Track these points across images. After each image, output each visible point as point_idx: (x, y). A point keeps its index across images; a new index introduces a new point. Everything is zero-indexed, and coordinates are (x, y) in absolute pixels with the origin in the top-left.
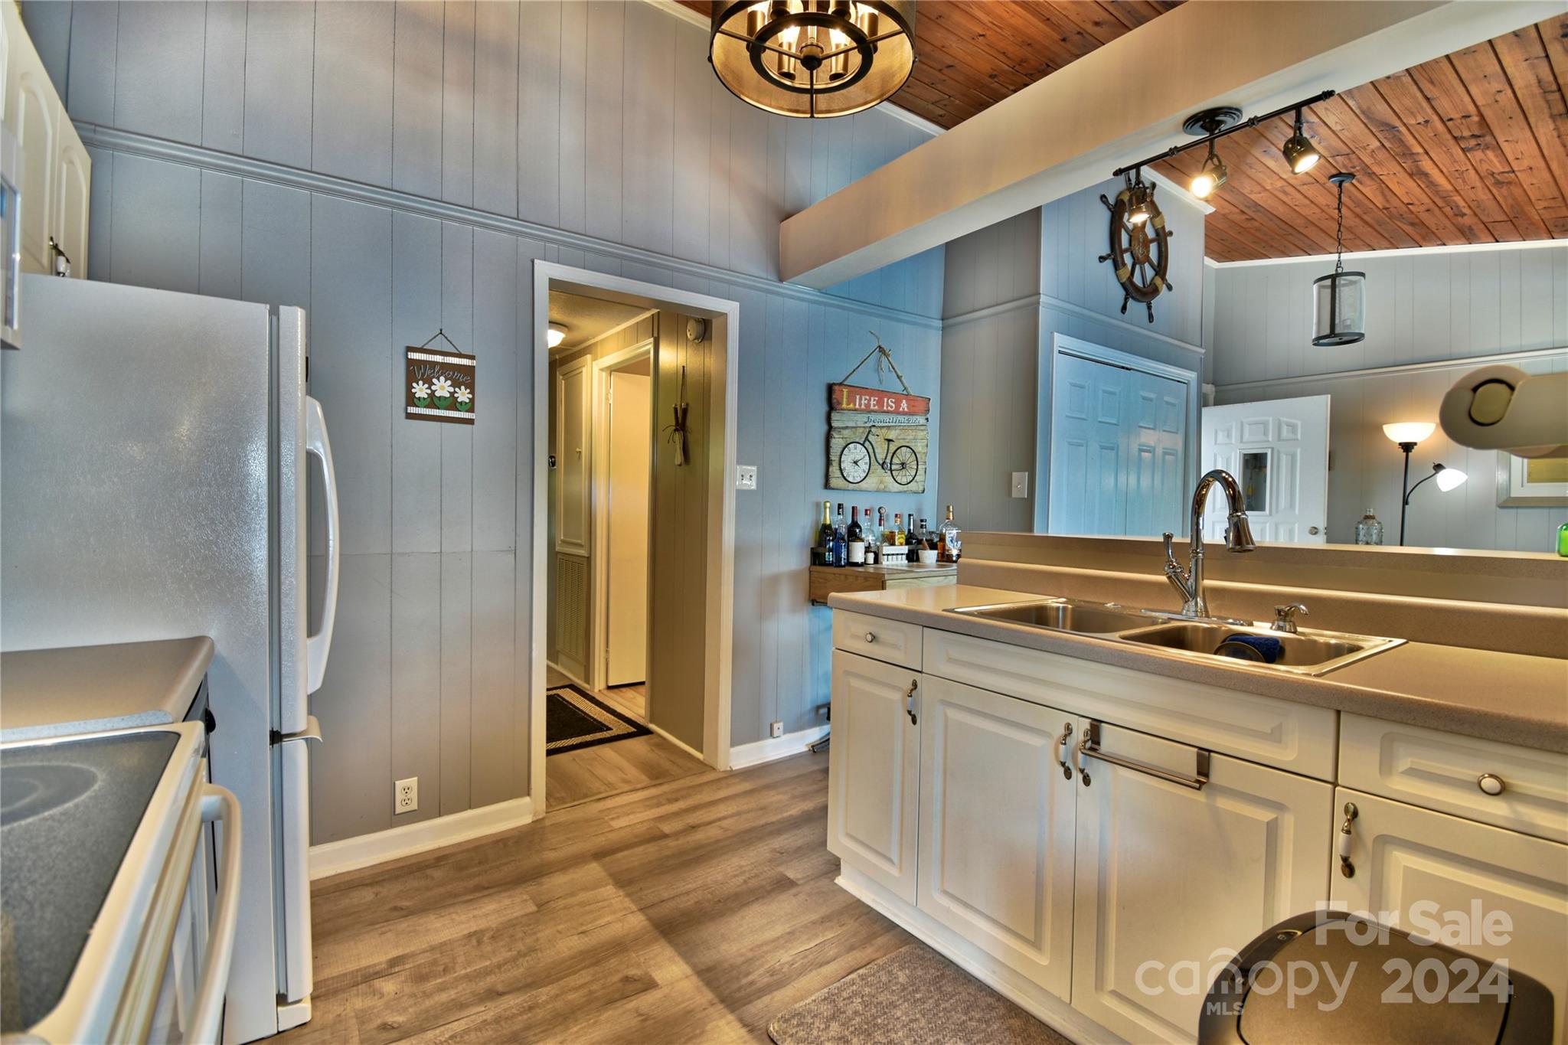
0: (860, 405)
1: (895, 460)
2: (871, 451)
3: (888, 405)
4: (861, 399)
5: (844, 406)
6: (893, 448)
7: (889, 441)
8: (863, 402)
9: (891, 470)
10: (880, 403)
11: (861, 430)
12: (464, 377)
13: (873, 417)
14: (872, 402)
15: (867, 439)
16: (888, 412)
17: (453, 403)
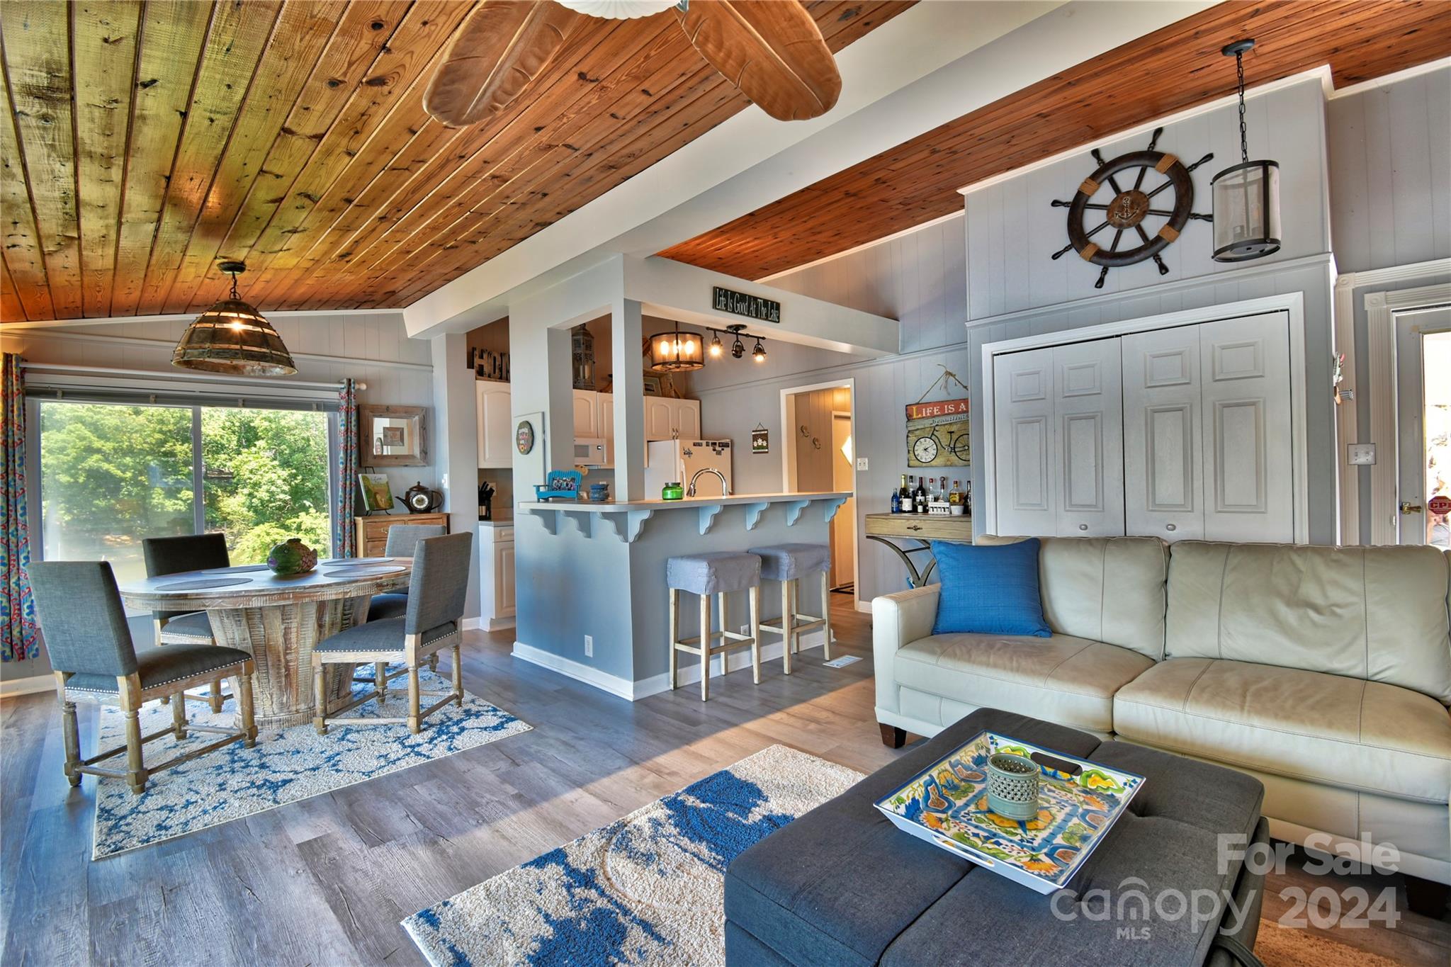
0: (926, 414)
1: (957, 445)
2: (937, 441)
3: (948, 409)
4: (926, 410)
5: (915, 417)
6: (955, 437)
7: (951, 433)
8: (928, 411)
9: (955, 452)
10: (942, 409)
11: (928, 429)
12: (765, 437)
13: (937, 420)
14: (935, 410)
15: (933, 434)
16: (949, 414)
17: (762, 447)
